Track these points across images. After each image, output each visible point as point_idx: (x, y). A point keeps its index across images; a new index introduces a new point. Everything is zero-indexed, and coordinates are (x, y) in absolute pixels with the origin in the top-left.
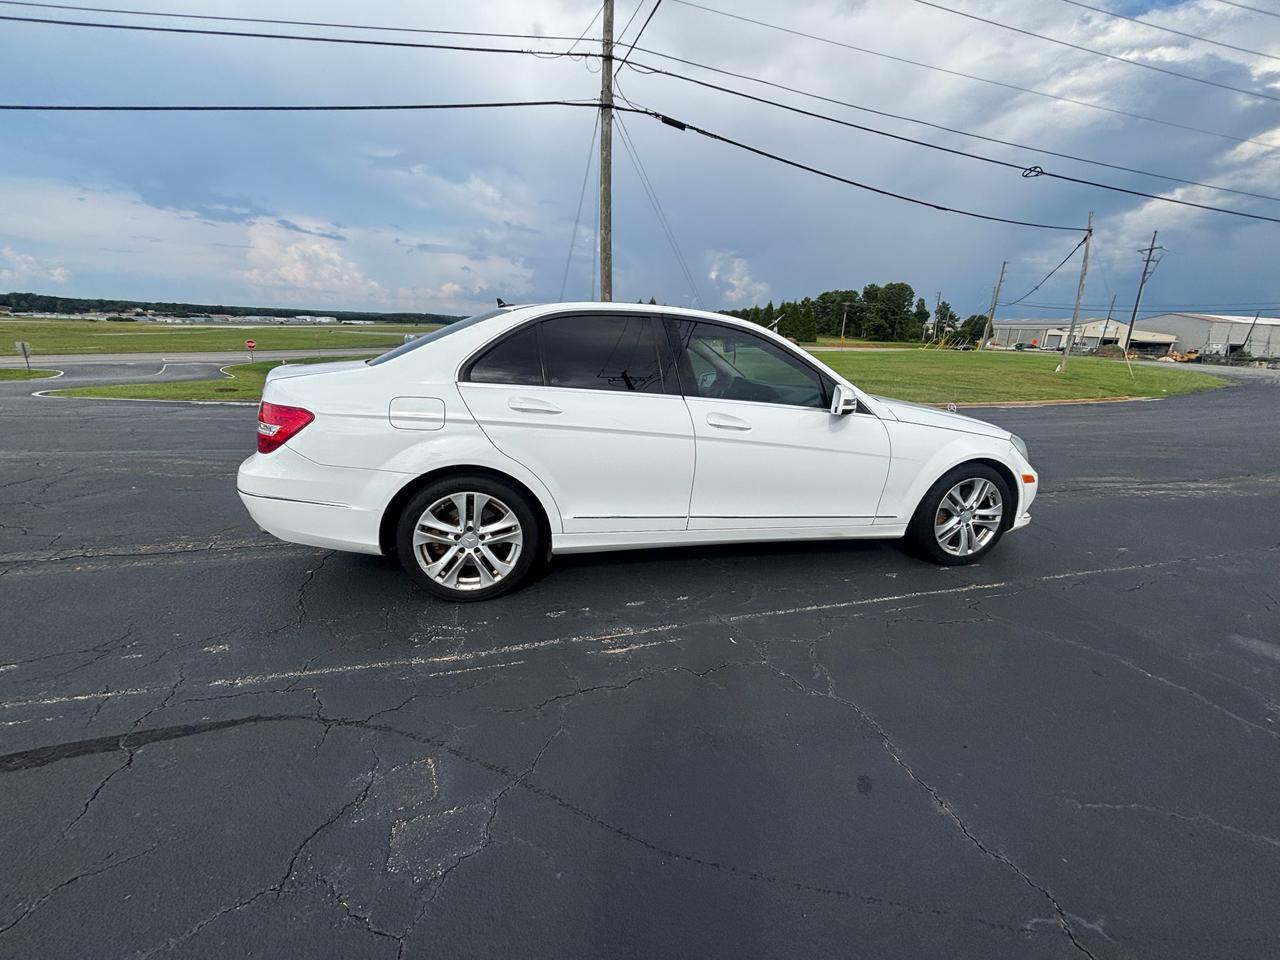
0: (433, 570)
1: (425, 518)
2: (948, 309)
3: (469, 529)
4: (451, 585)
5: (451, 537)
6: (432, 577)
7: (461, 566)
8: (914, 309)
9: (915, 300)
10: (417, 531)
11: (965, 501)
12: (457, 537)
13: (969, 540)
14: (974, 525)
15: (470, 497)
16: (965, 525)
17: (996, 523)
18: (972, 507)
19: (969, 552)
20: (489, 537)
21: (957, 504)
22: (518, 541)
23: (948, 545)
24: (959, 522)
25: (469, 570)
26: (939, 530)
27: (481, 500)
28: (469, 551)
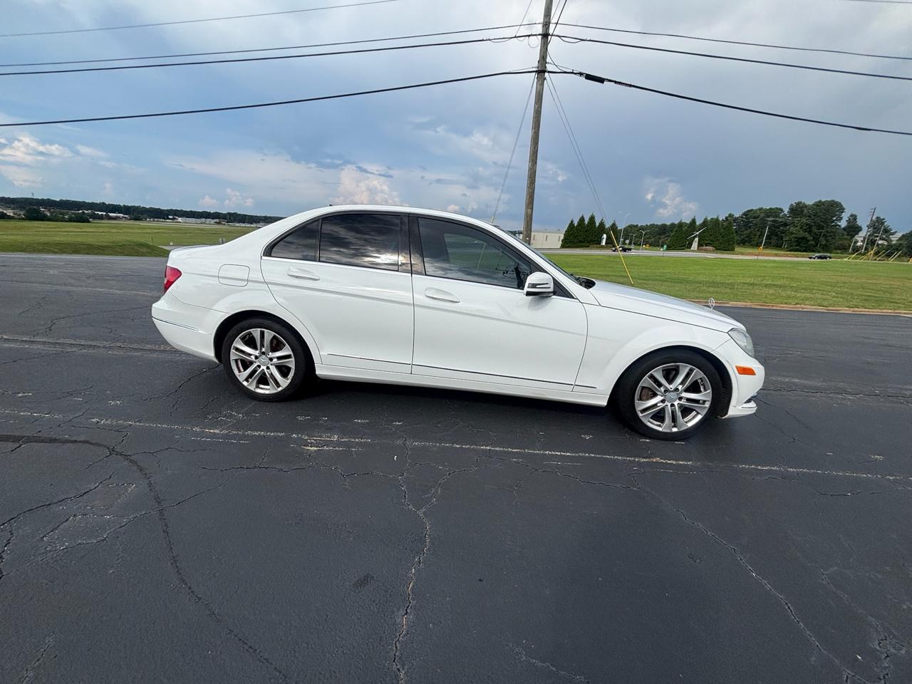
0: (242, 376)
1: (236, 343)
2: (883, 223)
3: (263, 353)
4: (252, 388)
5: (253, 357)
6: (241, 380)
7: (259, 376)
8: (843, 224)
9: (845, 216)
10: (233, 351)
11: (670, 382)
12: (256, 357)
13: (674, 419)
14: (681, 406)
15: (262, 333)
16: (669, 404)
17: (705, 407)
18: (678, 389)
19: (675, 430)
20: (275, 360)
21: (660, 385)
22: (292, 366)
23: (651, 420)
24: (663, 401)
25: (263, 380)
26: (640, 405)
27: (269, 335)
28: (263, 367)
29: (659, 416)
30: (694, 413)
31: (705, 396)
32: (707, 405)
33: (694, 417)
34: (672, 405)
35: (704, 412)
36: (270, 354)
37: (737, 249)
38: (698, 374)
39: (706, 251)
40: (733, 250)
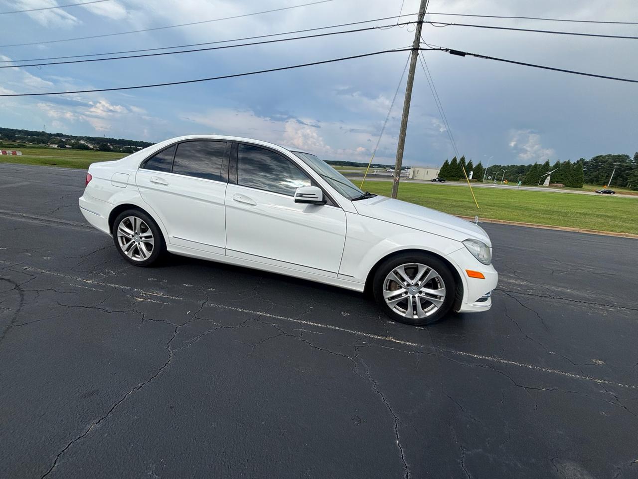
0: (124, 247)
1: (121, 225)
3: (136, 233)
4: (130, 256)
5: (131, 236)
6: (123, 251)
7: (134, 249)
10: (119, 230)
11: (412, 278)
12: (133, 236)
13: (415, 308)
14: (421, 299)
15: (135, 219)
16: (411, 296)
17: (441, 302)
18: (418, 284)
19: (416, 317)
20: (143, 239)
21: (403, 280)
22: (153, 243)
23: (398, 307)
24: (406, 293)
25: (137, 252)
26: (388, 294)
27: (139, 221)
28: (136, 243)
29: (404, 304)
30: (432, 306)
31: (440, 292)
32: (442, 300)
33: (432, 309)
34: (414, 297)
35: (440, 305)
36: (141, 234)
37: (585, 187)
38: (433, 273)
39: (556, 187)
40: (581, 187)
